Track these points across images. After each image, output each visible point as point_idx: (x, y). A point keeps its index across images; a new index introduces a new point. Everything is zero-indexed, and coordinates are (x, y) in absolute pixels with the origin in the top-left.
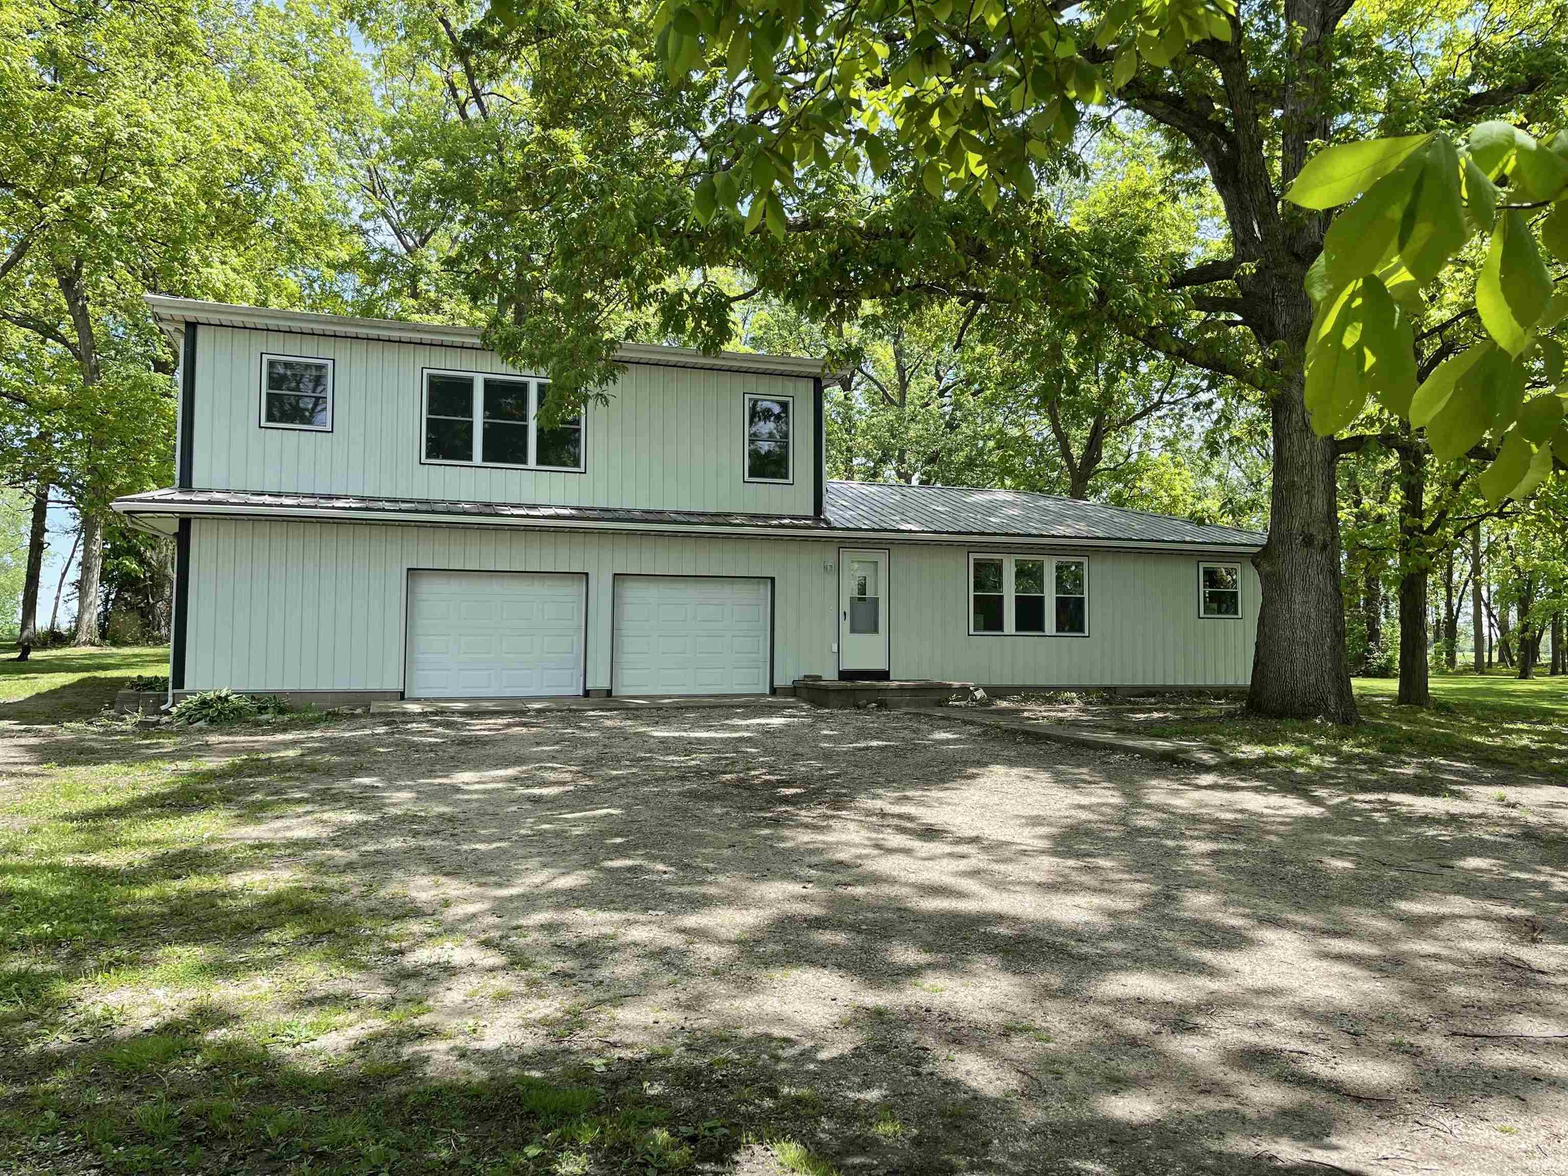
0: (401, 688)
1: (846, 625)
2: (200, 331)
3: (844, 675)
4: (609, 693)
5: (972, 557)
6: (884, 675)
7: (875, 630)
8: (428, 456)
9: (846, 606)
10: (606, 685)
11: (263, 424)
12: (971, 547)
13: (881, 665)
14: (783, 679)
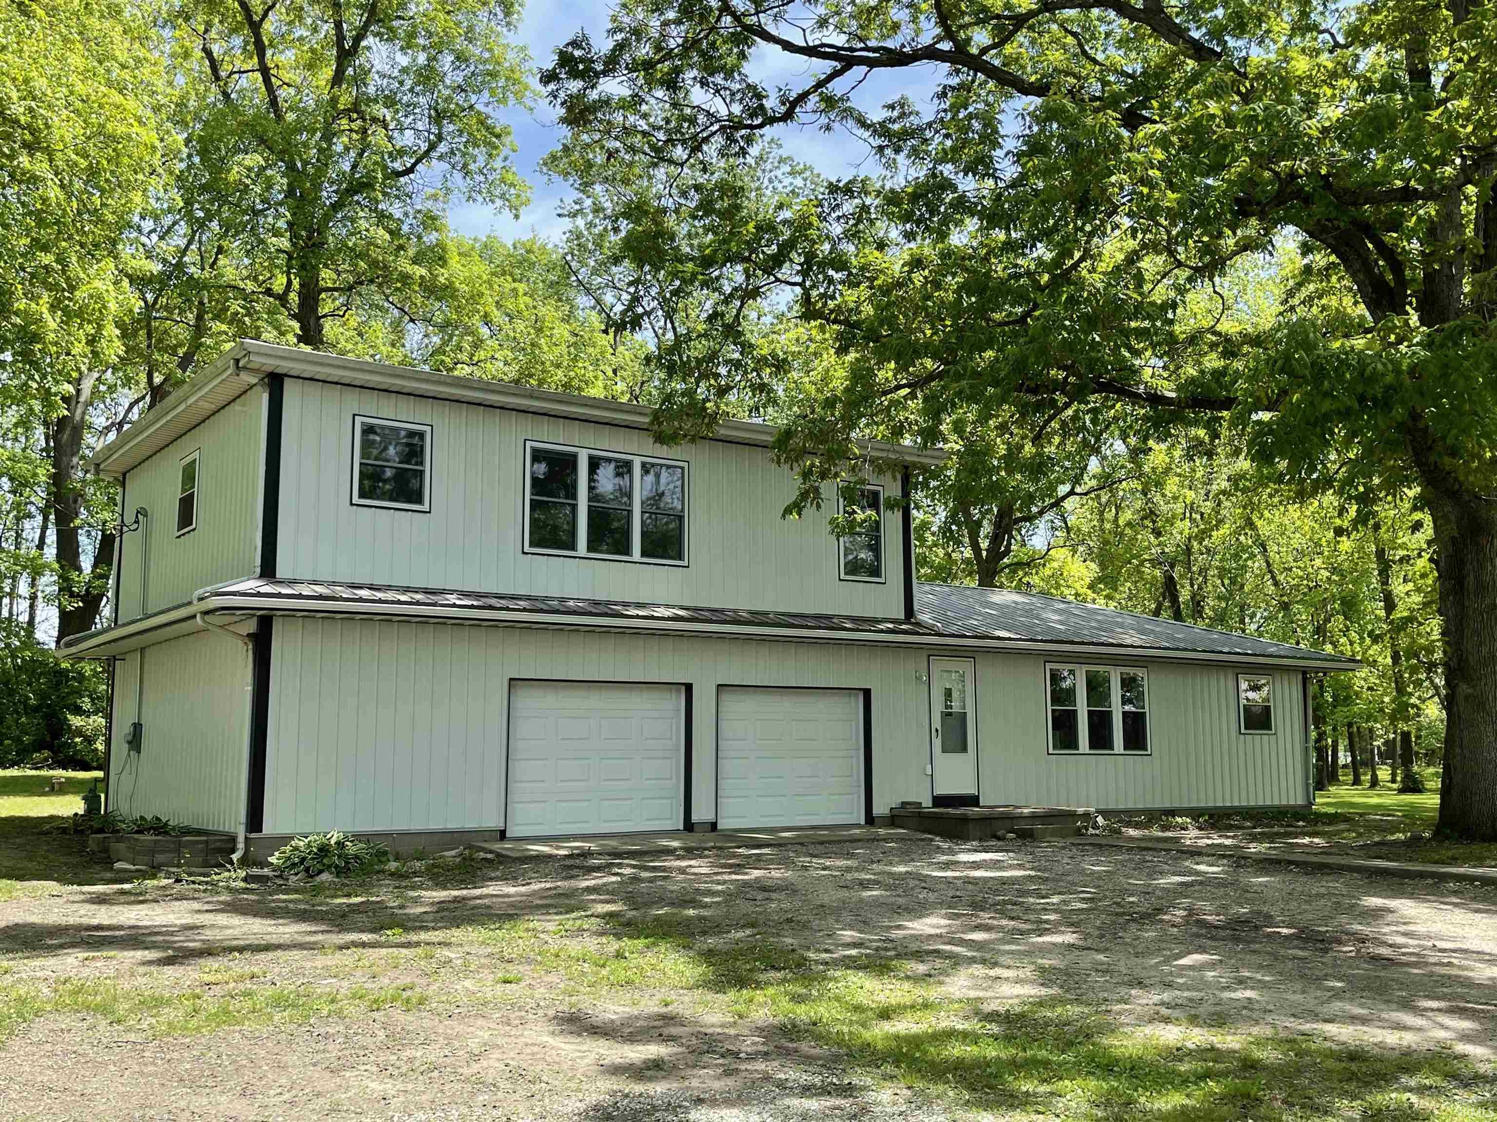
0: (501, 826)
1: (937, 743)
2: (288, 384)
3: (939, 801)
4: (714, 826)
5: (1049, 666)
6: (974, 800)
7: (964, 749)
8: (532, 545)
9: (937, 723)
10: (710, 817)
11: (356, 500)
12: (1048, 657)
13: (969, 789)
14: (880, 808)
